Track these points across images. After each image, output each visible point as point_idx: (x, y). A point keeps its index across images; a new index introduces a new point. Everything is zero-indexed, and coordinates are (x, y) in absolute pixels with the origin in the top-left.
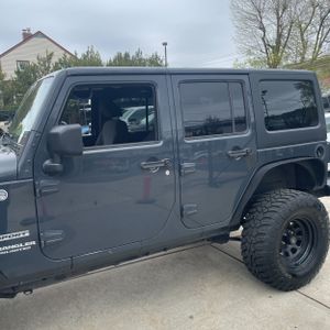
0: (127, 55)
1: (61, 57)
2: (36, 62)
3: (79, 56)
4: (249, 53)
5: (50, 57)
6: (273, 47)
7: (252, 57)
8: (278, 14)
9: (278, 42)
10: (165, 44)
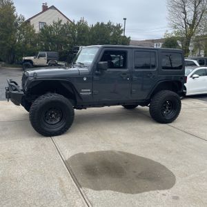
1: (66, 22)
2: (52, 24)
3: (76, 23)
4: (175, 27)
5: (60, 22)
6: (190, 25)
7: (176, 30)
8: (195, 5)
9: (194, 22)
10: (125, 19)
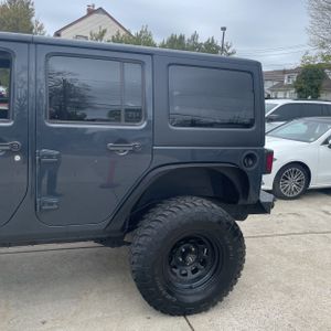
0: (182, 38)
5: (103, 33)
7: (325, 51)
10: (224, 29)
